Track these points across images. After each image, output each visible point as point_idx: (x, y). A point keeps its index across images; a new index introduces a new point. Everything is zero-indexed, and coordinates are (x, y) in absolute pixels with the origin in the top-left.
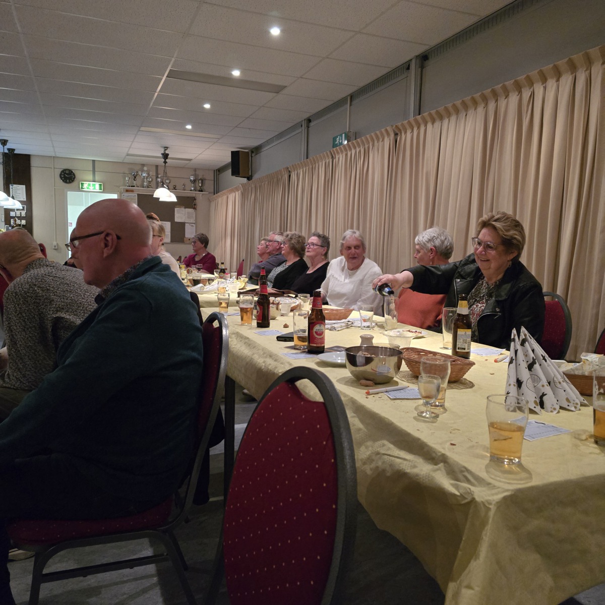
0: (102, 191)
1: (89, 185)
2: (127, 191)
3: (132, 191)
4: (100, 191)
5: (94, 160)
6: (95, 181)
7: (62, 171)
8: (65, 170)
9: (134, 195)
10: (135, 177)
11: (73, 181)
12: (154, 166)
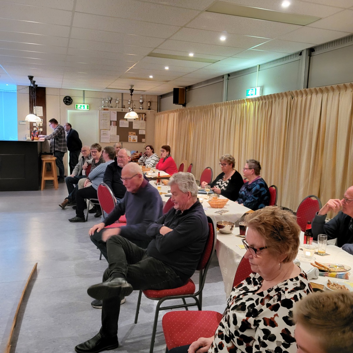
0: (89, 110)
1: (81, 106)
3: (107, 110)
5: (84, 91)
6: (84, 104)
7: (65, 98)
11: (71, 104)
12: (121, 94)
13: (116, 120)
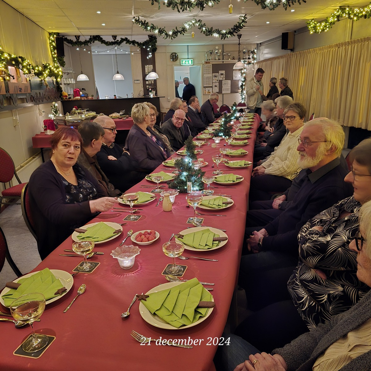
0: (193, 64)
1: (186, 61)
2: (206, 63)
3: (209, 63)
4: (192, 64)
5: (188, 45)
6: (189, 59)
7: (172, 54)
8: (173, 53)
9: (210, 65)
10: (211, 54)
11: (177, 60)
12: (222, 46)
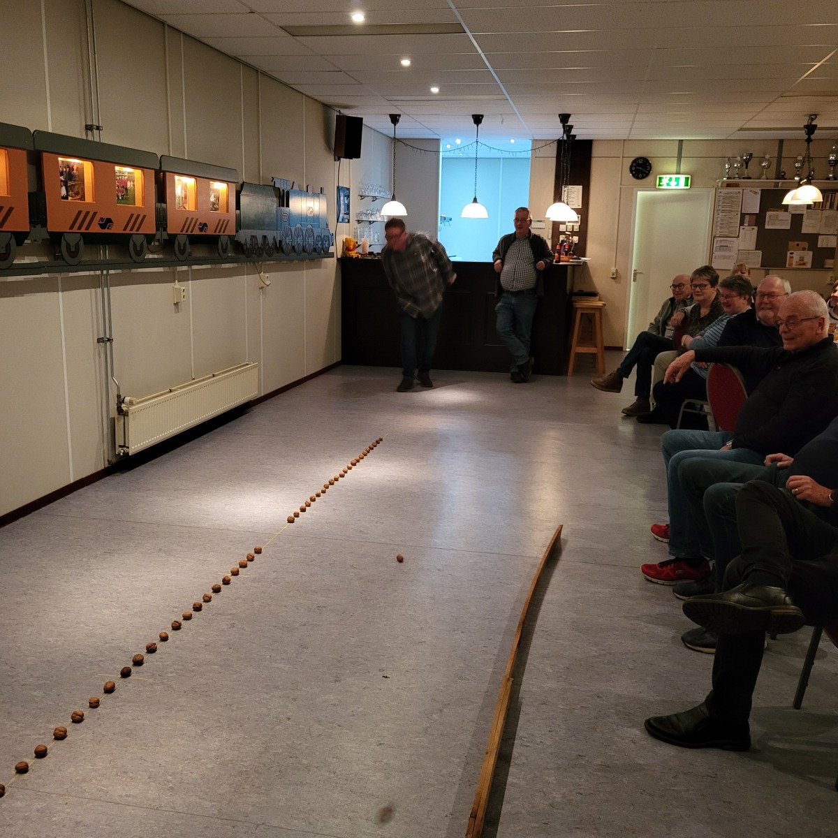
1: (670, 179)
3: (736, 185)
4: (686, 187)
5: (682, 140)
6: (679, 173)
7: (634, 162)
8: (638, 159)
9: (739, 191)
11: (647, 175)
12: (777, 143)
13: (758, 212)
